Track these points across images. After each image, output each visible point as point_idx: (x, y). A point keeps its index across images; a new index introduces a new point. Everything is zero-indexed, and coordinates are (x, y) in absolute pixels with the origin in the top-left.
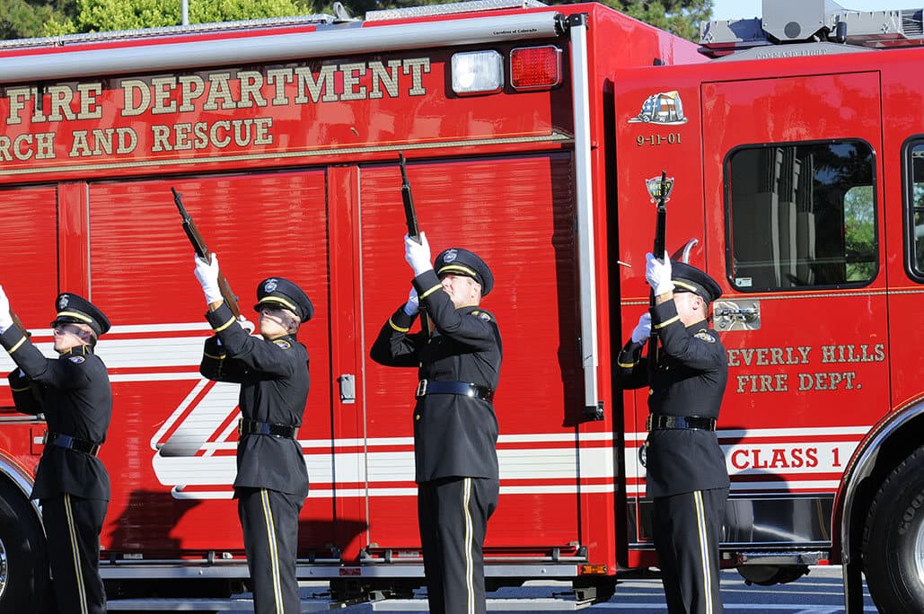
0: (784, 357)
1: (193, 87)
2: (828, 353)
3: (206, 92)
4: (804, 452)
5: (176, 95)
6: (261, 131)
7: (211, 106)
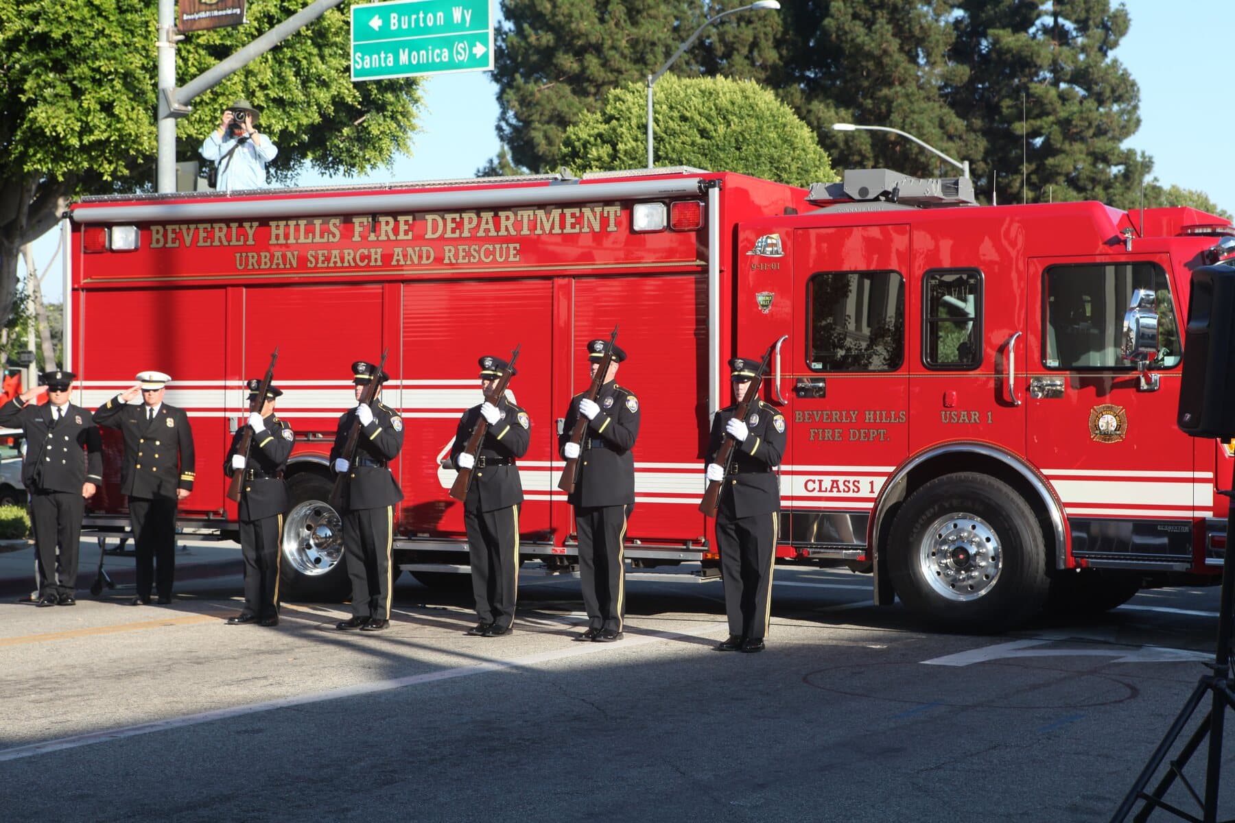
0: (841, 417)
1: (471, 220)
2: (869, 416)
3: (478, 225)
4: (851, 482)
6: (512, 252)
7: (481, 233)
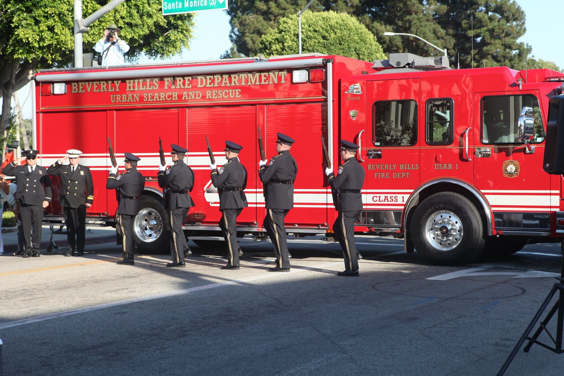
0: (389, 167)
1: (218, 78)
2: (402, 167)
3: (222, 81)
4: (394, 197)
5: (213, 81)
6: (237, 93)
7: (223, 85)
